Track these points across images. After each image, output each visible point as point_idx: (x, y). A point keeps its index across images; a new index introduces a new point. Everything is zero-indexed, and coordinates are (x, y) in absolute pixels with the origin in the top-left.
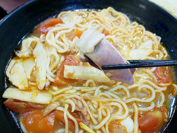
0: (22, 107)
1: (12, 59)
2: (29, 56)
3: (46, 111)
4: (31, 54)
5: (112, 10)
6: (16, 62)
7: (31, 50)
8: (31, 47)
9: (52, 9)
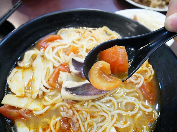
1: (14, 68)
2: (29, 67)
4: (31, 65)
6: (17, 72)
7: (31, 62)
8: (31, 59)
9: (53, 26)
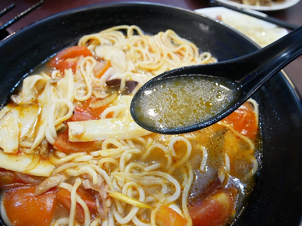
0: (6, 179)
1: (5, 105)
2: (31, 102)
3: (41, 188)
4: (34, 99)
5: (172, 34)
6: (10, 111)
7: (36, 94)
8: (35, 89)
9: (76, 33)
